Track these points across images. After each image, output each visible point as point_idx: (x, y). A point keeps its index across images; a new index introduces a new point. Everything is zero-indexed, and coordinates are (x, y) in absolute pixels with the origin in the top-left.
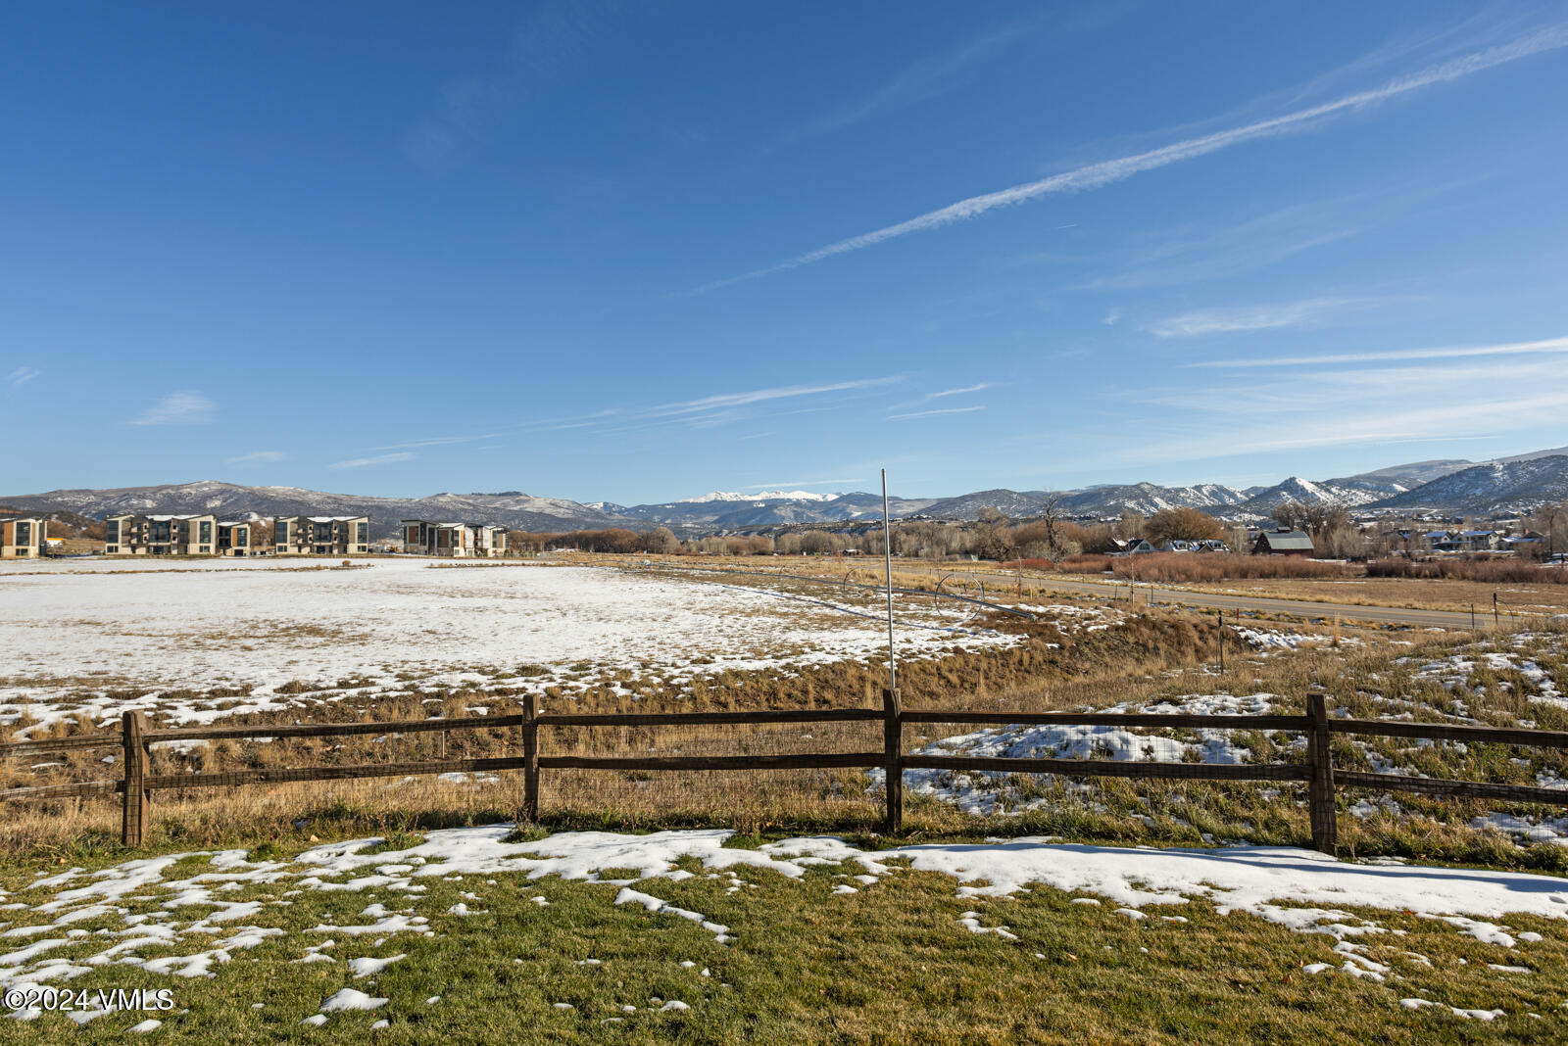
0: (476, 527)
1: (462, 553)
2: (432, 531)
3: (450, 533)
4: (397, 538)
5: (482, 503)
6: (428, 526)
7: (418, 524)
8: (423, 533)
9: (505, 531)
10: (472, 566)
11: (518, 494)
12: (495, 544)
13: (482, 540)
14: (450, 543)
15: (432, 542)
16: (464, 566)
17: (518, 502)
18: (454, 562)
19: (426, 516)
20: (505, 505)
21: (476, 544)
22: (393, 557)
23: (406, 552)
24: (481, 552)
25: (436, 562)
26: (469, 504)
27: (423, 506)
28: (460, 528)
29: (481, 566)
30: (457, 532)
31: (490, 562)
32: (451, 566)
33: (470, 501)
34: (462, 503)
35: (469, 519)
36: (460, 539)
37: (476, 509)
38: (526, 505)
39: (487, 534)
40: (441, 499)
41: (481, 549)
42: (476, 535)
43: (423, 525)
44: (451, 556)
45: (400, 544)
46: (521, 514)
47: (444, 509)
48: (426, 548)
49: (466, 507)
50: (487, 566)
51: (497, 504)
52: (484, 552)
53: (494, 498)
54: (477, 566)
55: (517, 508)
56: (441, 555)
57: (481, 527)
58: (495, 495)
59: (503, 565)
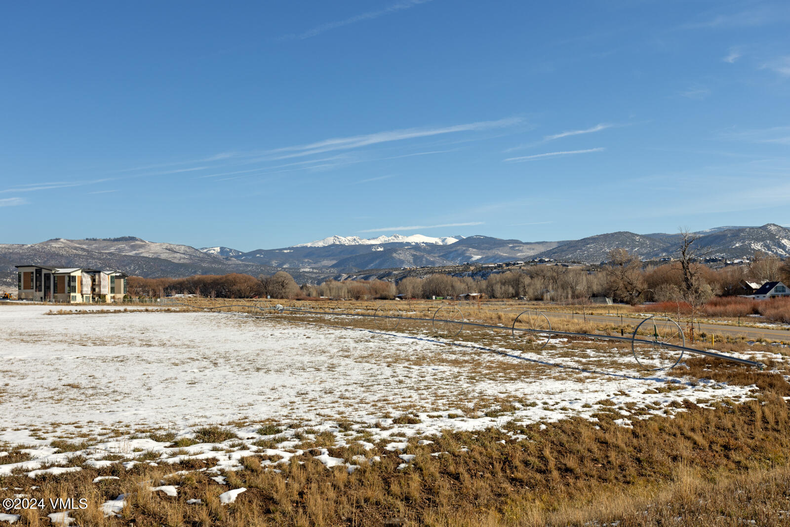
0: (94, 273)
1: (79, 299)
2: (47, 277)
3: (67, 279)
4: (9, 285)
5: (96, 248)
6: (44, 272)
7: (33, 270)
8: (38, 279)
9: (123, 276)
10: (92, 312)
11: (133, 239)
12: (113, 290)
13: (99, 285)
14: (67, 288)
15: (47, 288)
16: (85, 313)
17: (133, 248)
18: (73, 308)
19: (39, 262)
20: (120, 250)
21: (93, 290)
22: (6, 304)
23: (20, 299)
24: (98, 298)
25: (56, 308)
26: (83, 249)
27: (35, 252)
28: (77, 273)
29: (102, 312)
30: (74, 277)
31: (112, 308)
32: (70, 313)
33: (85, 247)
34: (76, 248)
35: (84, 264)
36: (77, 284)
37: (90, 254)
38: (141, 250)
39: (105, 279)
40: (54, 245)
41: (99, 295)
42: (94, 280)
43: (39, 271)
44: (68, 303)
45: (14, 291)
46: (137, 259)
47: (58, 255)
48: (42, 294)
49: (80, 252)
50: (108, 312)
51: (112, 250)
52: (101, 298)
53: (109, 243)
54: (98, 312)
55: (133, 253)
56: (57, 302)
57: (99, 272)
58: (110, 240)
59: (125, 311)
